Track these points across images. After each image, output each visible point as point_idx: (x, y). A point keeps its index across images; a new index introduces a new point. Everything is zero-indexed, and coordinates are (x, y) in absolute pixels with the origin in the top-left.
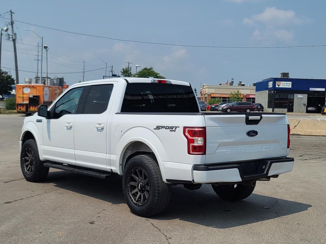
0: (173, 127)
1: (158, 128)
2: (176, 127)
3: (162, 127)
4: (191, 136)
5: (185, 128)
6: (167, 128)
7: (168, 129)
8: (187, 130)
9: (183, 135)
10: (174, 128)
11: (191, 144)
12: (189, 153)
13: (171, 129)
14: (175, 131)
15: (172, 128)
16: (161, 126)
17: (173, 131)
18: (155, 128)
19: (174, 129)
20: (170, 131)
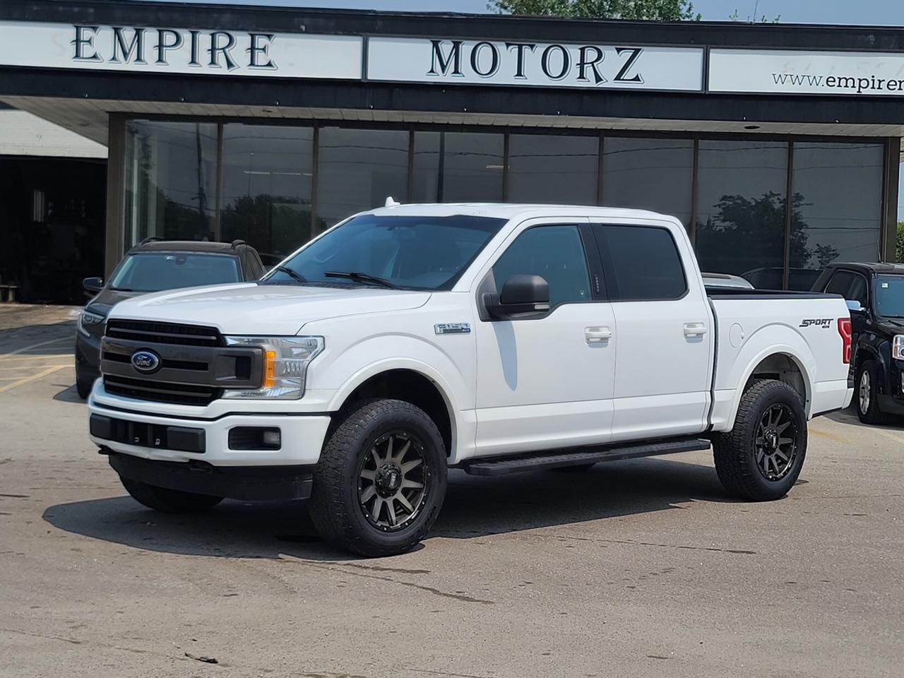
0: (826, 320)
1: (806, 323)
3: (812, 322)
4: (847, 333)
5: (839, 320)
6: (818, 322)
7: (820, 325)
8: (843, 322)
9: (838, 332)
10: (828, 321)
11: (847, 348)
12: (844, 361)
13: (823, 325)
14: (828, 327)
15: (824, 321)
16: (810, 321)
17: (826, 327)
18: (801, 324)
19: (827, 324)
20: (823, 327)
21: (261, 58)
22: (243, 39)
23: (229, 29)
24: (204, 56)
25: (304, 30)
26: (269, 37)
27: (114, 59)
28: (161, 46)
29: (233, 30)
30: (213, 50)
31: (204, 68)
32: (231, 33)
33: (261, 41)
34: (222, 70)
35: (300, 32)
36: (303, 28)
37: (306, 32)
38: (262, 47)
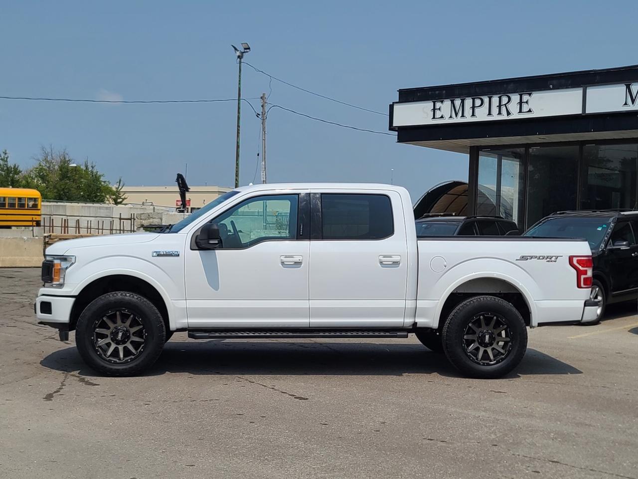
0: (552, 257)
1: (524, 258)
2: (557, 257)
3: (532, 257)
4: (582, 267)
5: (571, 259)
6: (541, 258)
7: (544, 260)
8: (575, 259)
9: (569, 266)
11: (583, 277)
12: (579, 286)
13: (548, 260)
14: (555, 261)
15: (549, 257)
16: (530, 256)
17: (551, 261)
18: (518, 259)
19: (553, 259)
21: (525, 108)
22: (515, 98)
23: (507, 93)
24: (495, 110)
25: (551, 87)
26: (530, 95)
27: (451, 117)
28: (473, 107)
29: (510, 93)
30: (500, 106)
31: (495, 117)
32: (509, 95)
33: (525, 98)
34: (504, 117)
35: (551, 89)
36: (551, 86)
37: (554, 88)
38: (526, 101)
